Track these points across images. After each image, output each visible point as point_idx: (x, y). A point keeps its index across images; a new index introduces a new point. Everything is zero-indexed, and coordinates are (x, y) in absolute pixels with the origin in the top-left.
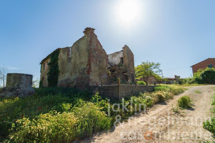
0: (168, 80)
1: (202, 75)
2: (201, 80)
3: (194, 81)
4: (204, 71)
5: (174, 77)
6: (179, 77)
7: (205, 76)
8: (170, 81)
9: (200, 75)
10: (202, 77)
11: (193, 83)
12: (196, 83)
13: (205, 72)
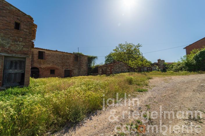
0: (150, 66)
1: (196, 58)
2: (194, 65)
3: (183, 67)
4: (199, 52)
5: (157, 62)
6: (164, 61)
7: (200, 59)
8: (152, 67)
9: (194, 58)
10: (196, 60)
11: (181, 69)
12: (186, 70)
13: (201, 52)
